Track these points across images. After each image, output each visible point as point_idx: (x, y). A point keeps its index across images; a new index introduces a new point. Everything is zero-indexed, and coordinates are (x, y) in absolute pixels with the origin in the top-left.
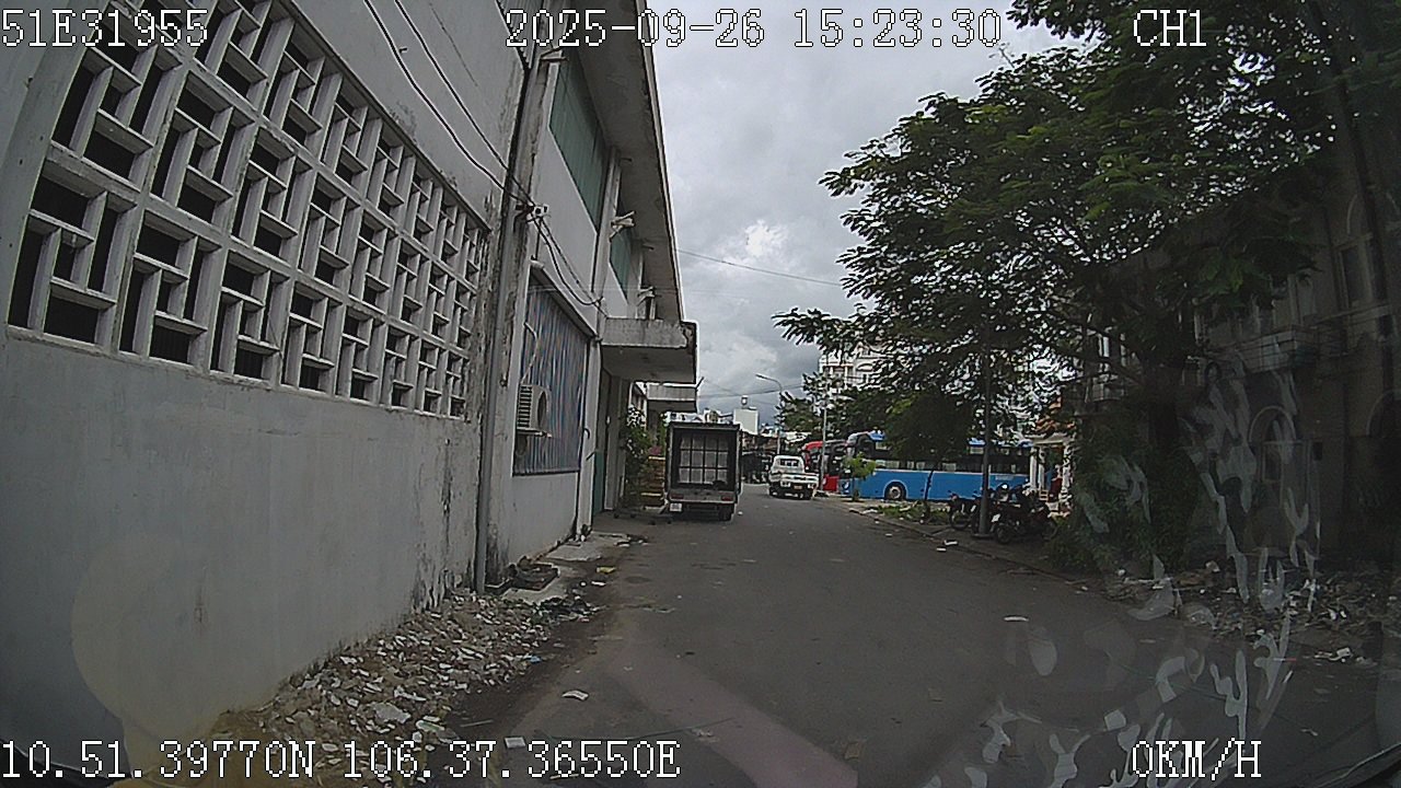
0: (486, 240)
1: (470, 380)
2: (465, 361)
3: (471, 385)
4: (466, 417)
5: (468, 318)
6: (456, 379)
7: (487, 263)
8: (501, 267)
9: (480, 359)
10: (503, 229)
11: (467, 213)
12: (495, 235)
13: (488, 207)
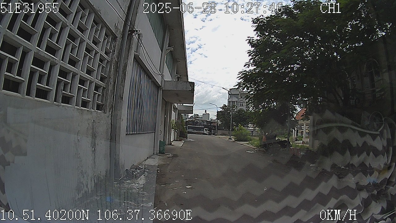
0: (115, 41)
1: (106, 96)
2: (104, 88)
3: (107, 98)
4: (104, 111)
5: (106, 71)
6: (99, 95)
7: (115, 49)
8: (121, 52)
9: (110, 88)
10: (123, 37)
11: (107, 27)
12: (119, 39)
13: (116, 27)
